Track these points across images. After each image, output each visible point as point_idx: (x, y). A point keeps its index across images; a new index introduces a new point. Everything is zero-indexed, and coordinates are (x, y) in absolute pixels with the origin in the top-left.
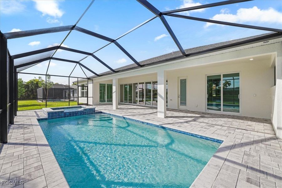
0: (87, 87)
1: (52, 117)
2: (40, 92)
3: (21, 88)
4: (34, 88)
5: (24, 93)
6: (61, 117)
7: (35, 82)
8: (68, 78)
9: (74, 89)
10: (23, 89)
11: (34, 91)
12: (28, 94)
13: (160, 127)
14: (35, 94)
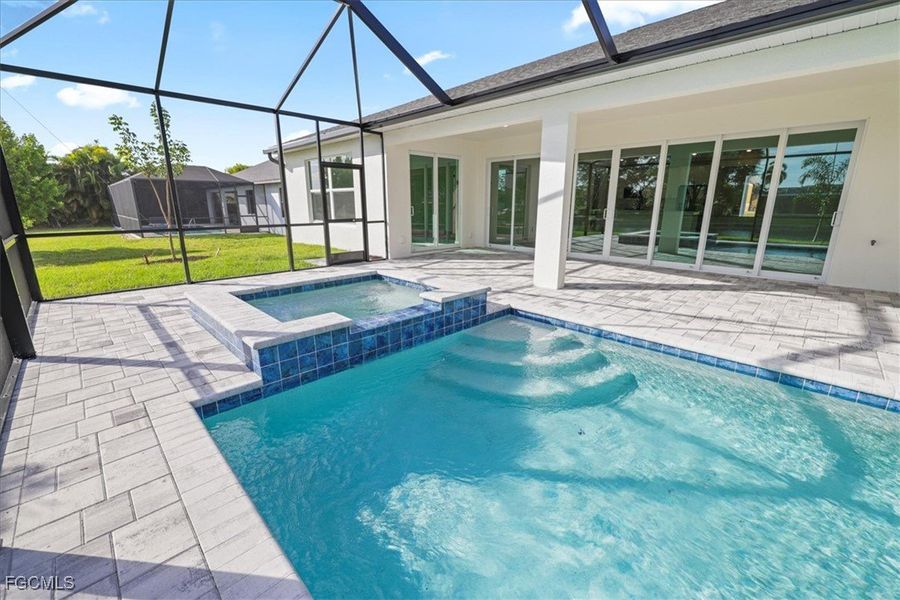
0: (361, 168)
1: (286, 374)
2: (122, 194)
3: (43, 178)
4: (93, 180)
5: (57, 199)
6: (341, 367)
7: (96, 159)
8: (273, 116)
9: (252, 184)
10: (51, 182)
11: (98, 192)
12: (80, 207)
13: (762, 373)
14: (105, 204)
